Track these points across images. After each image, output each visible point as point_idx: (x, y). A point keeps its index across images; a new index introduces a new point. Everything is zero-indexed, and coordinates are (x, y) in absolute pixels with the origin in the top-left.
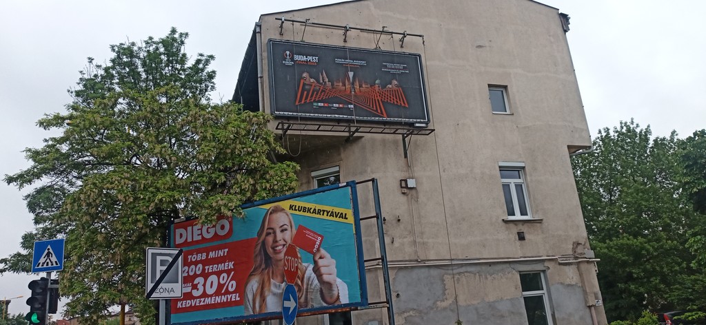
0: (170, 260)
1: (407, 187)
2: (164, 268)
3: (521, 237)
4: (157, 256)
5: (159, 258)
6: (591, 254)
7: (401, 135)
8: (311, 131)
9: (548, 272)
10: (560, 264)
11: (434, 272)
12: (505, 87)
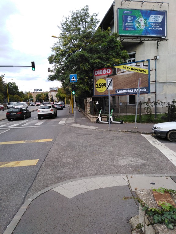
0: (110, 81)
1: (156, 59)
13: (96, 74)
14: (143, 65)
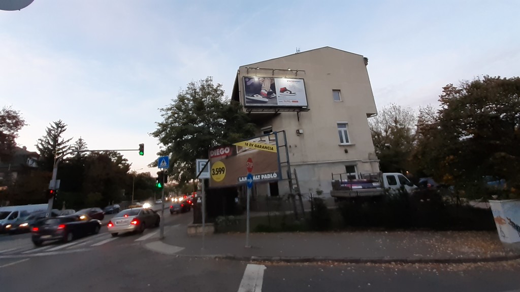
0: (205, 163)
1: (299, 133)
2: (203, 167)
3: (346, 152)
4: (200, 163)
5: (201, 163)
6: (377, 158)
7: (296, 113)
8: (260, 112)
9: (358, 166)
10: (363, 162)
11: (310, 166)
12: (340, 90)
13: (212, 155)
14: (270, 140)
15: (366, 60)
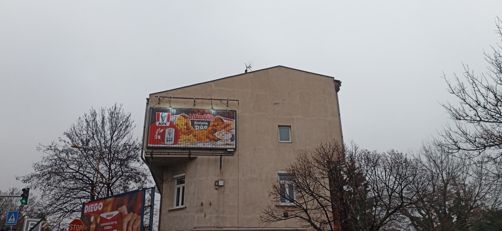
0: (36, 223)
1: (218, 185)
2: (32, 226)
3: (286, 215)
4: (30, 222)
7: (218, 157)
12: (290, 126)
15: (338, 84)
